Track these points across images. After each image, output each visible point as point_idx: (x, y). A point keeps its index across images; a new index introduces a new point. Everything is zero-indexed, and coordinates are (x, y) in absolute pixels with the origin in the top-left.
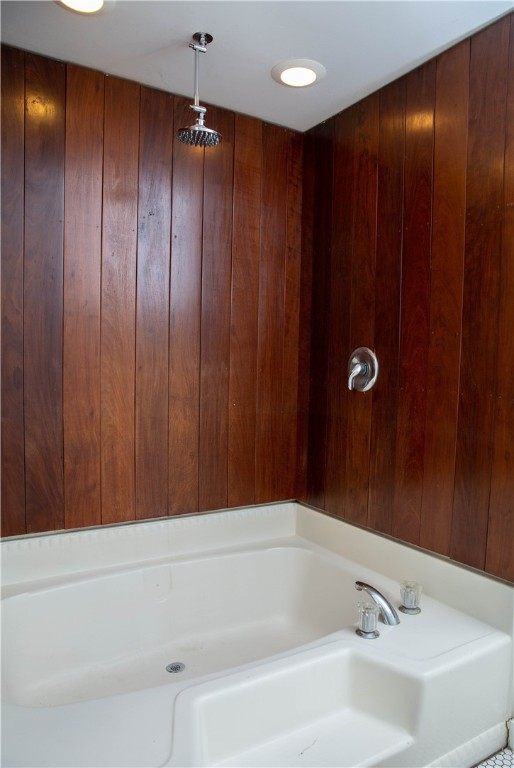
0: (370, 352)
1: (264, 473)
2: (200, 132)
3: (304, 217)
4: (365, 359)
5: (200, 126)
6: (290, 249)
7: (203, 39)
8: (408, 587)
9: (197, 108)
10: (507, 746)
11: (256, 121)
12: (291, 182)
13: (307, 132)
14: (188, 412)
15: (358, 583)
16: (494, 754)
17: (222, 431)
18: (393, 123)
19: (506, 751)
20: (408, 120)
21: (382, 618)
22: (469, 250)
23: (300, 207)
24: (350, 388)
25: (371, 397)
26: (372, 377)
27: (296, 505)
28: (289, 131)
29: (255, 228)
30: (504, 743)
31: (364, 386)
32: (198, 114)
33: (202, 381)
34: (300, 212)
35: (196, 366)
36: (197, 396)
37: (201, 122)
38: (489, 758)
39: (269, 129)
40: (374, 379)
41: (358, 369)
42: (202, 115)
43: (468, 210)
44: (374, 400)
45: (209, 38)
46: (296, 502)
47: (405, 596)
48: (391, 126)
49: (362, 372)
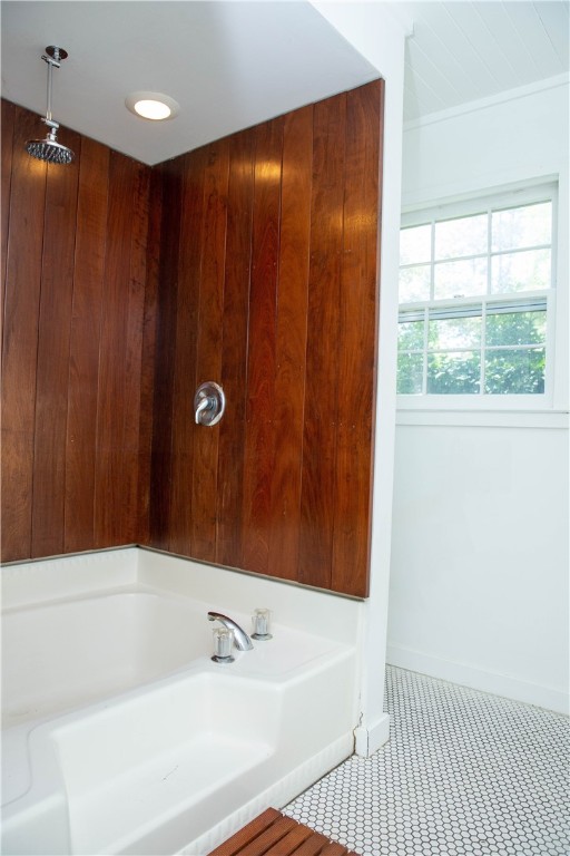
0: (217, 386)
1: (103, 515)
2: (52, 147)
3: (149, 250)
4: (211, 393)
5: (52, 141)
6: (134, 281)
7: (57, 54)
8: (259, 613)
9: (49, 123)
10: (354, 753)
11: (103, 147)
12: (137, 213)
13: (156, 166)
14: (22, 447)
15: (210, 613)
16: (343, 762)
17: (59, 469)
18: (243, 169)
19: (354, 757)
20: (258, 167)
21: (237, 645)
22: (312, 289)
23: (145, 240)
24: (197, 422)
25: (218, 431)
26: (219, 411)
27: (137, 550)
28: (137, 162)
29: (98, 256)
30: (352, 751)
31: (210, 420)
32: (49, 129)
33: (37, 414)
34: (145, 245)
35: (31, 397)
36: (31, 430)
37: (53, 137)
38: (339, 765)
39: (115, 157)
40: (221, 414)
41: (203, 404)
42: (54, 131)
43: (312, 254)
44: (221, 434)
45: (63, 54)
46: (138, 546)
47: (258, 622)
48: (241, 170)
49: (208, 406)
